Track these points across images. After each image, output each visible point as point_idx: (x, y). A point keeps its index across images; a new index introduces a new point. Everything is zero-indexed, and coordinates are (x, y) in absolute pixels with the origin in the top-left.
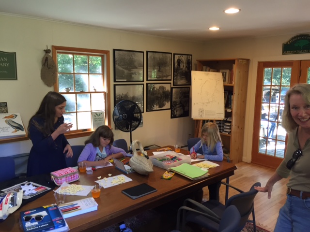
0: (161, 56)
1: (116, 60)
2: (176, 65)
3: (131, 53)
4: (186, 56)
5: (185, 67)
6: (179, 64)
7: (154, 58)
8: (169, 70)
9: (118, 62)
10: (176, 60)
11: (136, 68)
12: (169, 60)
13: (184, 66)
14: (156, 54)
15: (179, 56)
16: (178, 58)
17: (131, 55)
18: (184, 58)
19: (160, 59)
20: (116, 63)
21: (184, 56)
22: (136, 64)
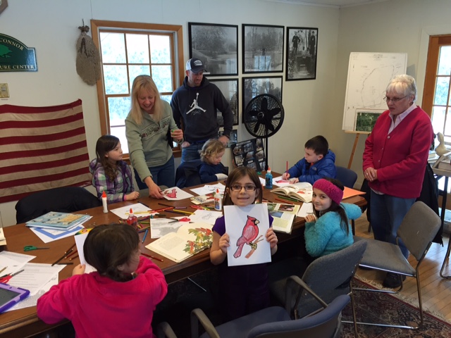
0: (266, 31)
1: (193, 40)
2: (291, 45)
3: (218, 28)
4: (308, 31)
5: (306, 49)
7: (255, 36)
8: (280, 55)
9: (196, 44)
11: (226, 53)
12: (279, 37)
14: (259, 28)
15: (297, 30)
16: (294, 35)
17: (217, 32)
18: (303, 35)
19: (264, 38)
20: (193, 45)
22: (225, 46)
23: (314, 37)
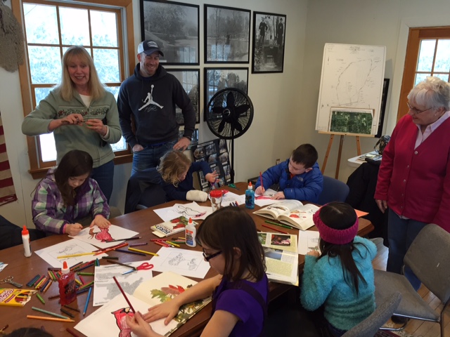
0: (231, 14)
1: (145, 20)
2: (258, 33)
3: (175, 6)
4: (276, 17)
5: (273, 38)
6: (262, 33)
7: (219, 19)
8: (245, 43)
9: (149, 25)
10: (258, 24)
11: (185, 38)
12: (245, 23)
13: (271, 37)
14: (223, 10)
15: (264, 16)
16: (261, 21)
17: (175, 12)
18: (271, 22)
19: (229, 22)
20: (145, 26)
21: (272, 17)
22: (184, 28)
23: (281, 24)
